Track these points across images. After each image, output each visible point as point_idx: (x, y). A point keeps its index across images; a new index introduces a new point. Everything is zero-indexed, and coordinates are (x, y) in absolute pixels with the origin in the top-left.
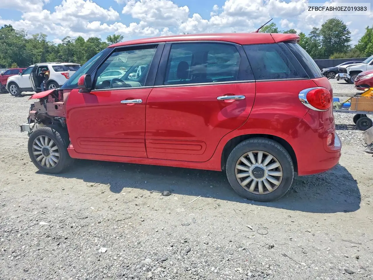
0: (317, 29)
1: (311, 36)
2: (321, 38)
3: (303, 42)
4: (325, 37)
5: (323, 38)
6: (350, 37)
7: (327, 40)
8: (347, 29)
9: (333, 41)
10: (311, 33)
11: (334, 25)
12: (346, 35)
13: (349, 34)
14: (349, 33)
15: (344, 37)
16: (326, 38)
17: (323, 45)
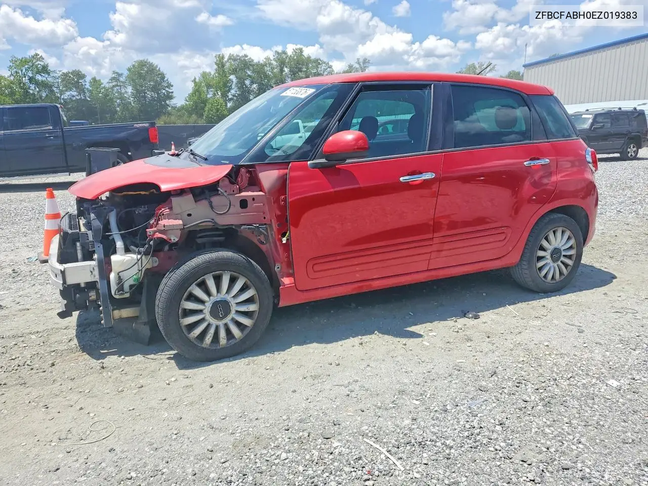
0: (120, 75)
1: (111, 85)
2: (130, 89)
3: (100, 95)
4: (135, 87)
5: (133, 91)
6: (172, 92)
7: (139, 94)
8: (166, 79)
9: (149, 96)
10: (111, 80)
11: (147, 72)
12: (167, 89)
13: (171, 88)
14: (170, 86)
15: (164, 91)
16: (137, 90)
17: (135, 101)
